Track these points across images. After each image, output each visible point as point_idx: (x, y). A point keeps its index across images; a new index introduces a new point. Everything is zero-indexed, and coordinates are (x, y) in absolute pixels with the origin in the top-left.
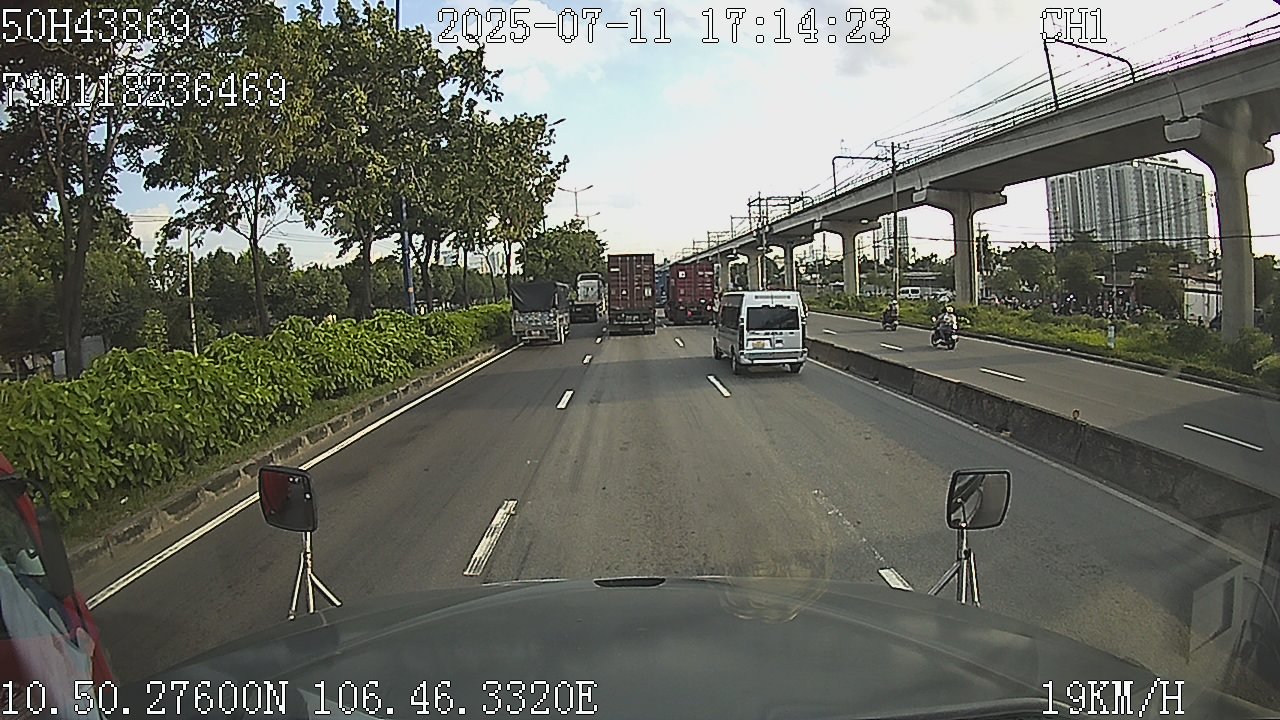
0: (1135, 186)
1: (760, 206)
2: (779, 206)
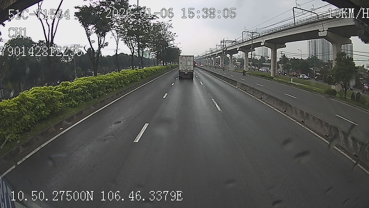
1: (224, 42)
2: (229, 43)
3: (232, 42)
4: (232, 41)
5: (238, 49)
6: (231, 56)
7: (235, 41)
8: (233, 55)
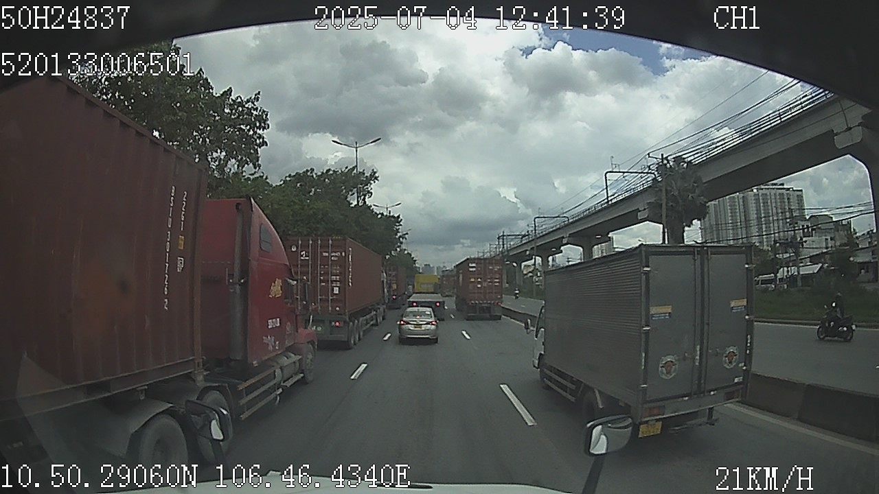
0: (754, 205)
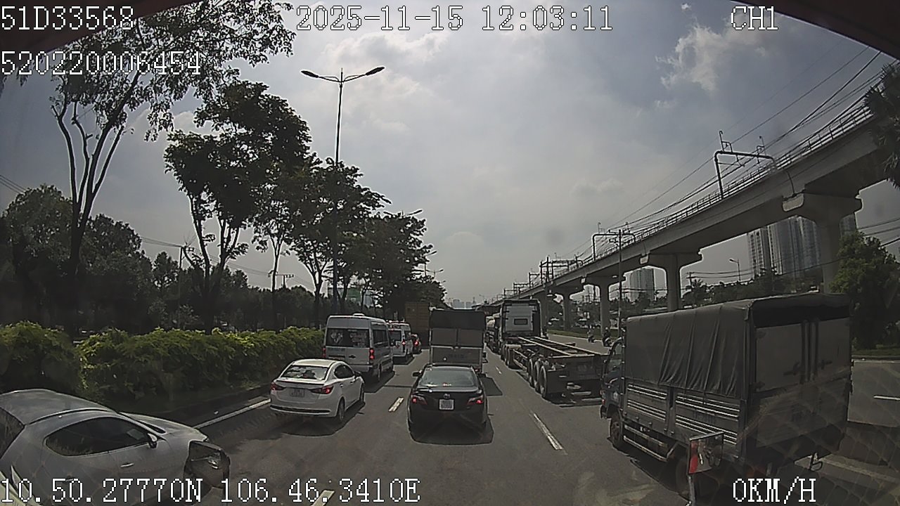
1: (548, 267)
2: (560, 266)
3: (567, 264)
4: (568, 261)
5: (583, 281)
6: (566, 298)
7: (576, 262)
8: (571, 297)
